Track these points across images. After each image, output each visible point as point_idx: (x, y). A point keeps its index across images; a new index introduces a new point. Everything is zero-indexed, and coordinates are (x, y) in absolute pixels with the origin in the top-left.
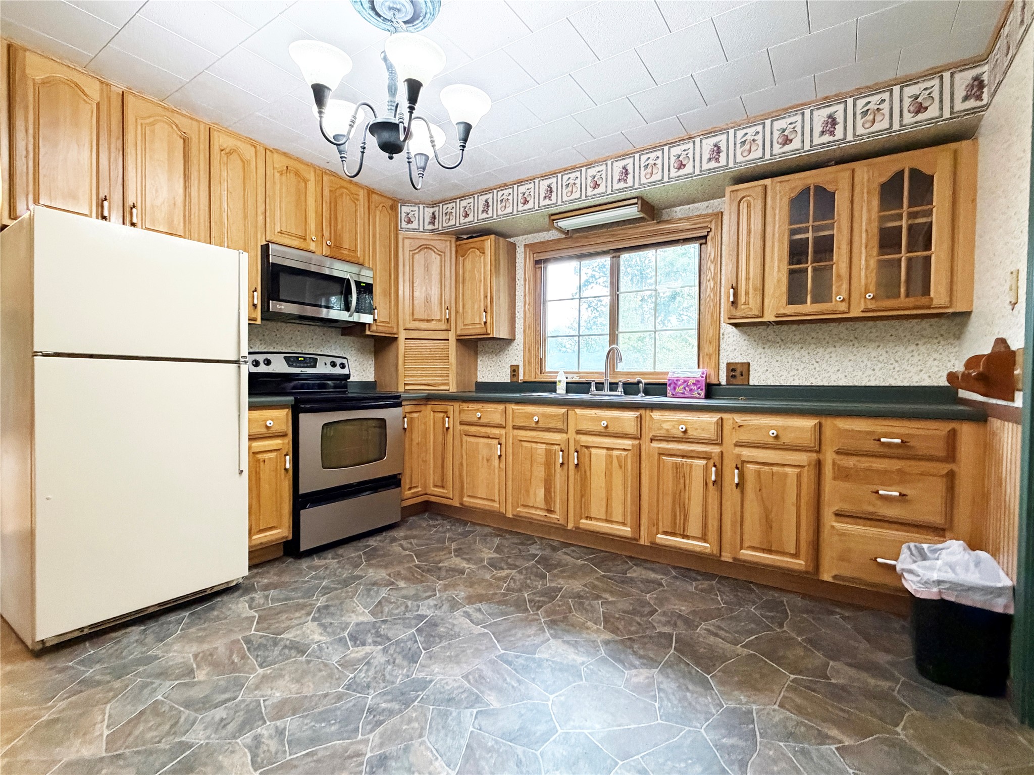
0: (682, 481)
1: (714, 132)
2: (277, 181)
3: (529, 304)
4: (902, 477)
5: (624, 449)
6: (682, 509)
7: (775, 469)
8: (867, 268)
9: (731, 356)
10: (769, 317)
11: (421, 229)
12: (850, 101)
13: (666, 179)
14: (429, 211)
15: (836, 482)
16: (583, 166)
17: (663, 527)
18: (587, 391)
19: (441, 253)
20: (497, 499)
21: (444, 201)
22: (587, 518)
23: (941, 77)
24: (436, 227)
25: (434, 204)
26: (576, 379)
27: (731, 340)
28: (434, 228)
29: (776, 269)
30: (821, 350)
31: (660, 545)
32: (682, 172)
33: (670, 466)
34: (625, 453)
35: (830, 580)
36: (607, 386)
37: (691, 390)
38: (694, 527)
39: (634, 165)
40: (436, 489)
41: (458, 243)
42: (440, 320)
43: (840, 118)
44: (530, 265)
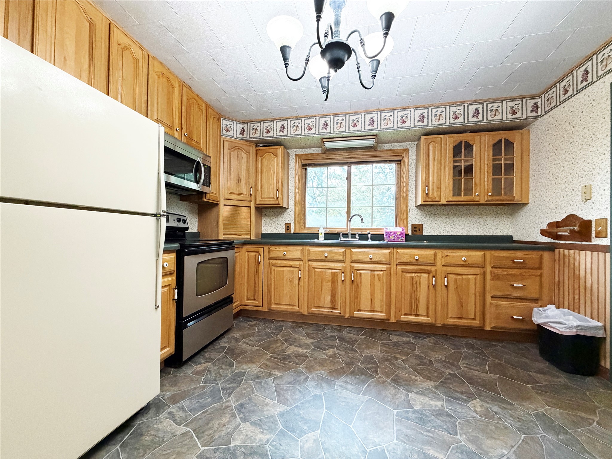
0: (415, 285)
1: (421, 107)
2: (156, 81)
3: (298, 189)
4: (522, 278)
5: (382, 270)
6: (415, 300)
7: (464, 277)
8: (488, 181)
9: (414, 220)
10: (443, 202)
11: (235, 137)
12: (485, 104)
13: (395, 127)
14: (240, 126)
15: (493, 282)
16: (347, 114)
17: (404, 311)
18: (338, 238)
19: (248, 153)
20: (297, 304)
21: (251, 122)
22: (359, 310)
23: (522, 101)
24: (245, 136)
25: (243, 122)
26: (328, 232)
27: (413, 213)
28: (243, 137)
29: (447, 179)
30: (455, 219)
31: (403, 321)
32: (404, 125)
33: (409, 278)
34: (382, 272)
35: (490, 329)
36: (349, 236)
37: (398, 238)
38: (422, 310)
39: (377, 117)
40: (248, 301)
41: (257, 148)
42: (246, 195)
43: (480, 110)
44: (299, 166)
